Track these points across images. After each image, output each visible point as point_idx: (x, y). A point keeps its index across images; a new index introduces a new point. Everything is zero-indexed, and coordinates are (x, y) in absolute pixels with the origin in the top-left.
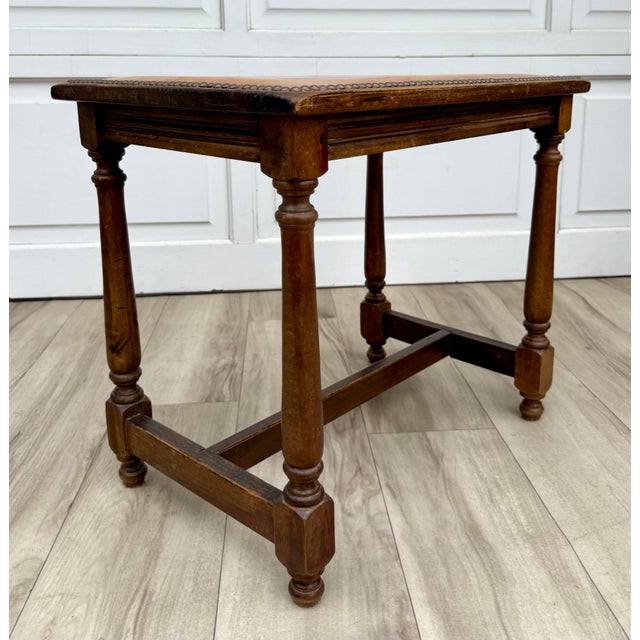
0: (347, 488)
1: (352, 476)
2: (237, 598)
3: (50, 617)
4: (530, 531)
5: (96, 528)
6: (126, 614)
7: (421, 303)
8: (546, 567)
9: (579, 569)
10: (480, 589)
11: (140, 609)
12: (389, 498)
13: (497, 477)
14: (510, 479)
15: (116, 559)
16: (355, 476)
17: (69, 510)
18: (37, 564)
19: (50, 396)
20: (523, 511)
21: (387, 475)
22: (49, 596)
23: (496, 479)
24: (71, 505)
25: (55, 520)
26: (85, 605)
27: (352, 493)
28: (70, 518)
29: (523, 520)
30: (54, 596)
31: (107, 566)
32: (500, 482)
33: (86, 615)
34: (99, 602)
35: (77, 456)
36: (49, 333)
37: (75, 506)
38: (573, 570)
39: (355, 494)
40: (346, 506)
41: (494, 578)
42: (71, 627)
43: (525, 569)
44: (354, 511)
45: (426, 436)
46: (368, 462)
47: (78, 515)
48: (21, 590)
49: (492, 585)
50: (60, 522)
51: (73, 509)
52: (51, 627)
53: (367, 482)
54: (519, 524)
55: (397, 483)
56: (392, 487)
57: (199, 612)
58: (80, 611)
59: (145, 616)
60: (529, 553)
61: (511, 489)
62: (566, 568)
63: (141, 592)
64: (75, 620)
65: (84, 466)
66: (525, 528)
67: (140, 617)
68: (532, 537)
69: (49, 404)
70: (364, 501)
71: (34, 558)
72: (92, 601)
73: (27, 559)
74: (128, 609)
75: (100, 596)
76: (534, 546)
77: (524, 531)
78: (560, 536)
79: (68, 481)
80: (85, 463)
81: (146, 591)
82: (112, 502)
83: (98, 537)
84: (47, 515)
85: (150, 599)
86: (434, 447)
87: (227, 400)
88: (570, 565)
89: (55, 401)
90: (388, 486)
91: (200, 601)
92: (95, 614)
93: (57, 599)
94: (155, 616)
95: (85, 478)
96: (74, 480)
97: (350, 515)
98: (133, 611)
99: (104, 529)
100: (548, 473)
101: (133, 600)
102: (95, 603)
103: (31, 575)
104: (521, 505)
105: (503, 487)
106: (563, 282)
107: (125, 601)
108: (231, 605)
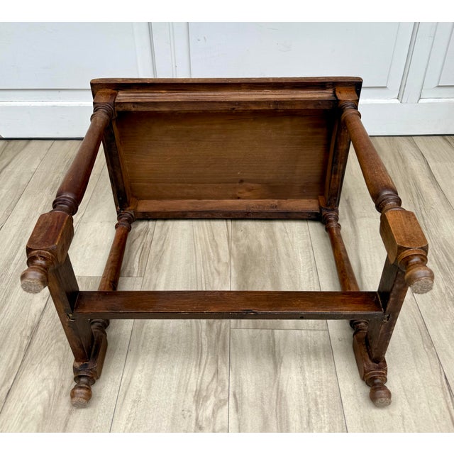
0: (204, 394)
1: (210, 379)
5: (21, 422)
12: (232, 410)
13: (318, 393)
14: (328, 396)
16: (212, 380)
17: (7, 397)
19: (13, 259)
21: (236, 382)
23: (316, 396)
24: (8, 394)
27: (206, 401)
32: (319, 401)
35: (21, 333)
36: (24, 182)
37: (11, 393)
39: (209, 402)
40: (200, 418)
44: (204, 424)
45: (273, 334)
46: (225, 363)
51: (9, 397)
53: (220, 389)
55: (242, 393)
56: (237, 396)
61: (326, 411)
65: (24, 346)
69: (12, 267)
70: (213, 413)
79: (11, 364)
80: (26, 342)
82: (36, 392)
86: (277, 349)
87: (135, 275)
89: (16, 264)
90: (235, 395)
95: (23, 361)
96: (15, 363)
99: (27, 423)
105: (320, 406)
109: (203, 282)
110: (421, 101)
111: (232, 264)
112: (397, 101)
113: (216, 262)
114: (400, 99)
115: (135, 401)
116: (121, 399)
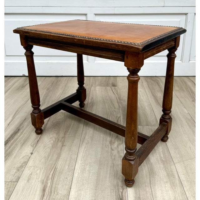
0: (113, 142)
1: (115, 138)
2: (79, 172)
3: (31, 173)
4: (164, 159)
6: (50, 174)
7: (143, 83)
8: (166, 170)
9: (176, 172)
10: (146, 175)
11: (53, 173)
15: (48, 157)
18: (28, 157)
20: (163, 153)
22: (31, 167)
25: (34, 145)
26: (40, 170)
28: (37, 145)
29: (162, 156)
30: (32, 167)
31: (46, 159)
33: (40, 173)
34: (43, 169)
38: (174, 172)
39: (115, 144)
40: (112, 147)
41: (150, 173)
42: (36, 176)
43: (160, 171)
44: (114, 149)
45: (138, 127)
47: (39, 144)
48: (24, 164)
49: (150, 175)
50: (35, 146)
51: (38, 142)
52: (31, 175)
53: (119, 140)
54: (161, 157)
57: (69, 175)
58: (38, 171)
59: (54, 175)
60: (162, 166)
62: (172, 171)
63: (54, 168)
64: (37, 174)
66: (162, 158)
67: (53, 175)
68: (164, 161)
70: (117, 146)
71: (27, 156)
72: (41, 169)
73: (25, 156)
74: (50, 172)
75: (44, 168)
76: (164, 164)
77: (162, 159)
78: (172, 162)
81: (55, 168)
82: (49, 141)
83: (44, 151)
84: (32, 143)
85: (56, 170)
86: (140, 131)
88: (173, 171)
91: (69, 172)
92: (42, 173)
93: (33, 167)
94: (57, 175)
97: (113, 150)
98: (52, 173)
100: (172, 142)
101: (52, 170)
102: (42, 170)
103: (26, 160)
104: (162, 151)
106: (189, 77)
107: (50, 170)
108: (77, 174)
109: (109, 113)
110: (190, 62)
111: (120, 109)
112: (181, 62)
113: (114, 108)
114: (182, 60)
115: (87, 143)
116: (81, 143)
